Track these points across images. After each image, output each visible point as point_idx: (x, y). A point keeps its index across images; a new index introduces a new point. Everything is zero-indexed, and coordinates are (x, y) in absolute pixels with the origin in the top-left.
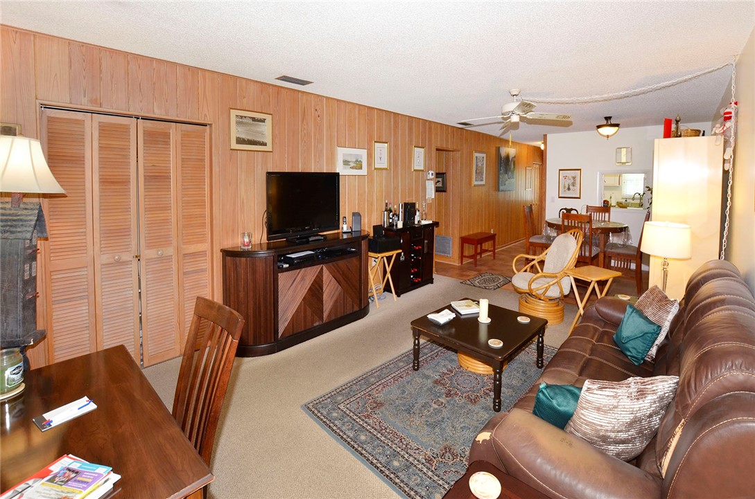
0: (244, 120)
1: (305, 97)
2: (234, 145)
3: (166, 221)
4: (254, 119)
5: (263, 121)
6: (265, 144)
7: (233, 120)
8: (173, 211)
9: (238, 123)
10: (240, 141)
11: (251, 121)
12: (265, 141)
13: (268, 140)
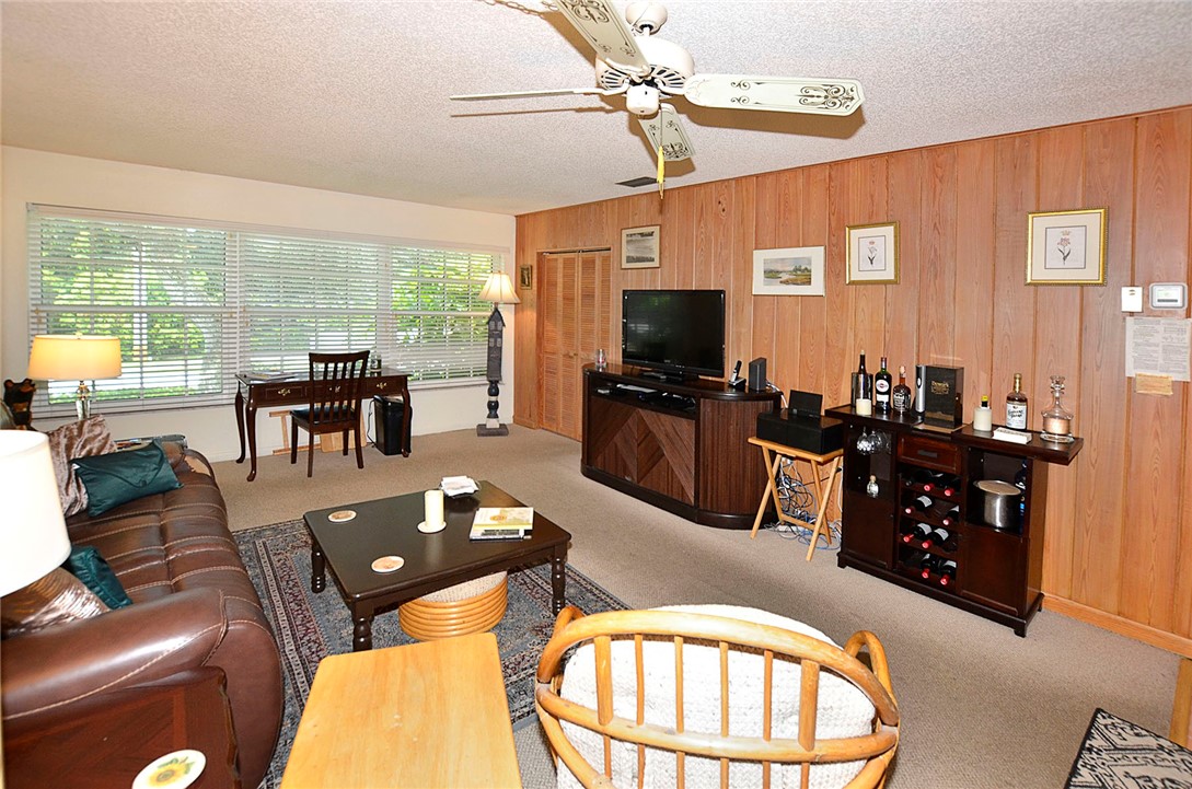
0: (634, 238)
1: (703, 191)
2: (625, 265)
3: (591, 332)
4: (642, 235)
5: (651, 234)
6: (653, 260)
7: (624, 239)
8: (596, 324)
9: (628, 242)
10: (630, 260)
11: (639, 237)
12: (653, 256)
13: (656, 256)
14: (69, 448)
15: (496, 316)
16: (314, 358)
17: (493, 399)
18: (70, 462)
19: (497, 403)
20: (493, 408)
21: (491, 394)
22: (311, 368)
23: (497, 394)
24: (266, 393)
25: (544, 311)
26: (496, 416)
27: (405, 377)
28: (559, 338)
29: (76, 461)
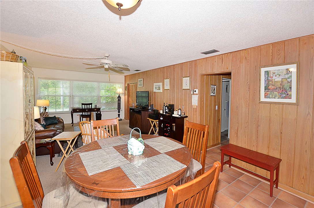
1: (148, 72)
2: (139, 86)
5: (142, 80)
6: (142, 85)
7: (138, 81)
11: (140, 81)
14: (43, 116)
15: (119, 97)
16: (82, 104)
17: (119, 113)
18: (43, 118)
19: (120, 114)
20: (119, 115)
21: (118, 112)
22: (82, 106)
23: (120, 112)
24: (75, 111)
25: (129, 96)
26: (120, 117)
27: (100, 108)
28: (131, 101)
29: (44, 118)
